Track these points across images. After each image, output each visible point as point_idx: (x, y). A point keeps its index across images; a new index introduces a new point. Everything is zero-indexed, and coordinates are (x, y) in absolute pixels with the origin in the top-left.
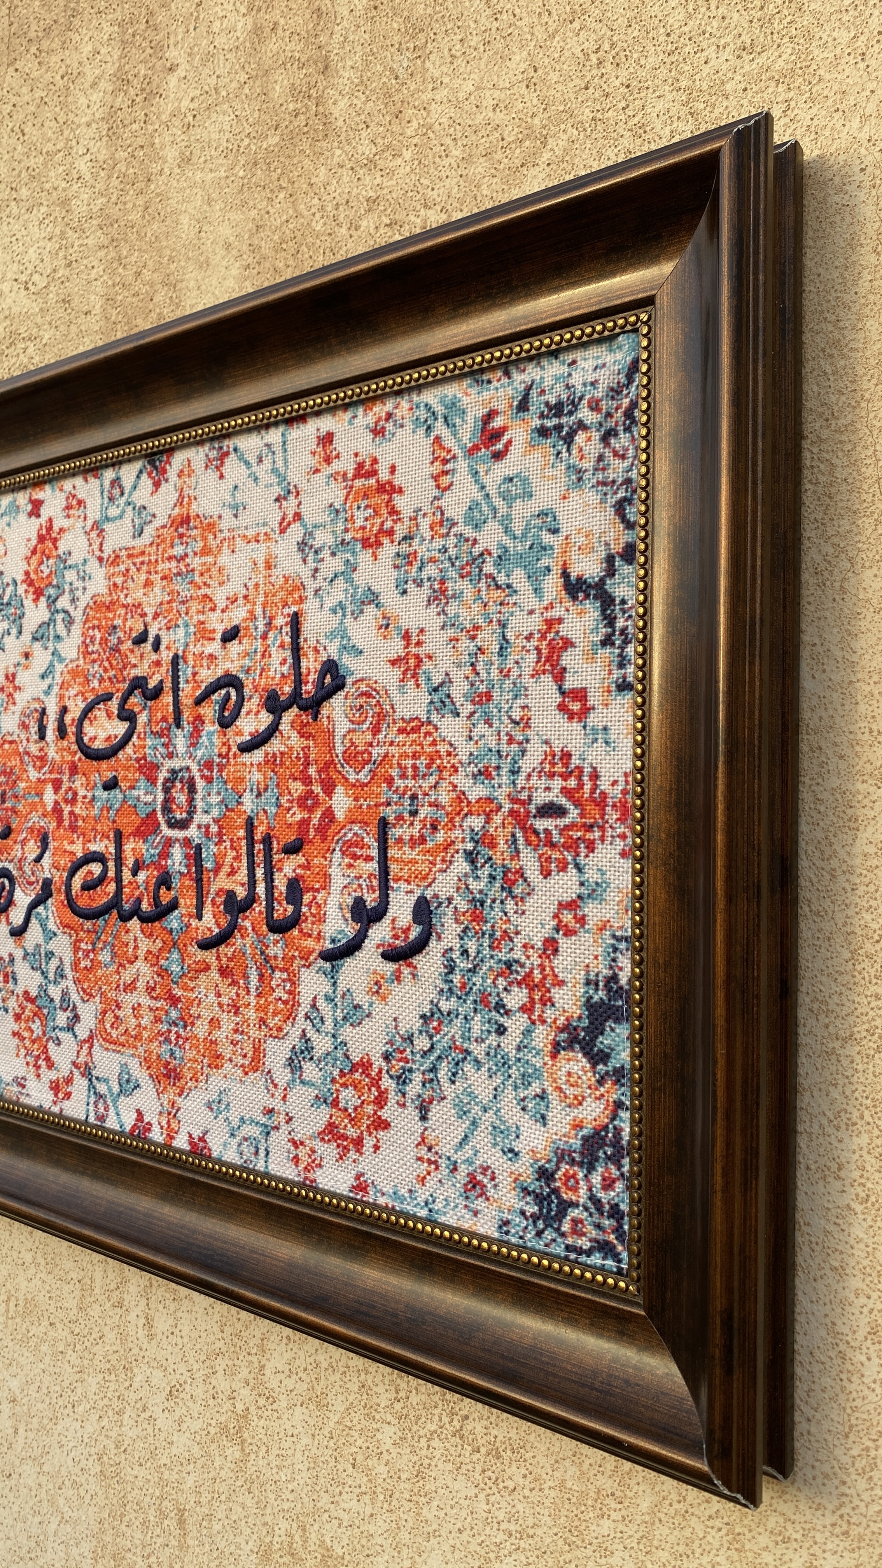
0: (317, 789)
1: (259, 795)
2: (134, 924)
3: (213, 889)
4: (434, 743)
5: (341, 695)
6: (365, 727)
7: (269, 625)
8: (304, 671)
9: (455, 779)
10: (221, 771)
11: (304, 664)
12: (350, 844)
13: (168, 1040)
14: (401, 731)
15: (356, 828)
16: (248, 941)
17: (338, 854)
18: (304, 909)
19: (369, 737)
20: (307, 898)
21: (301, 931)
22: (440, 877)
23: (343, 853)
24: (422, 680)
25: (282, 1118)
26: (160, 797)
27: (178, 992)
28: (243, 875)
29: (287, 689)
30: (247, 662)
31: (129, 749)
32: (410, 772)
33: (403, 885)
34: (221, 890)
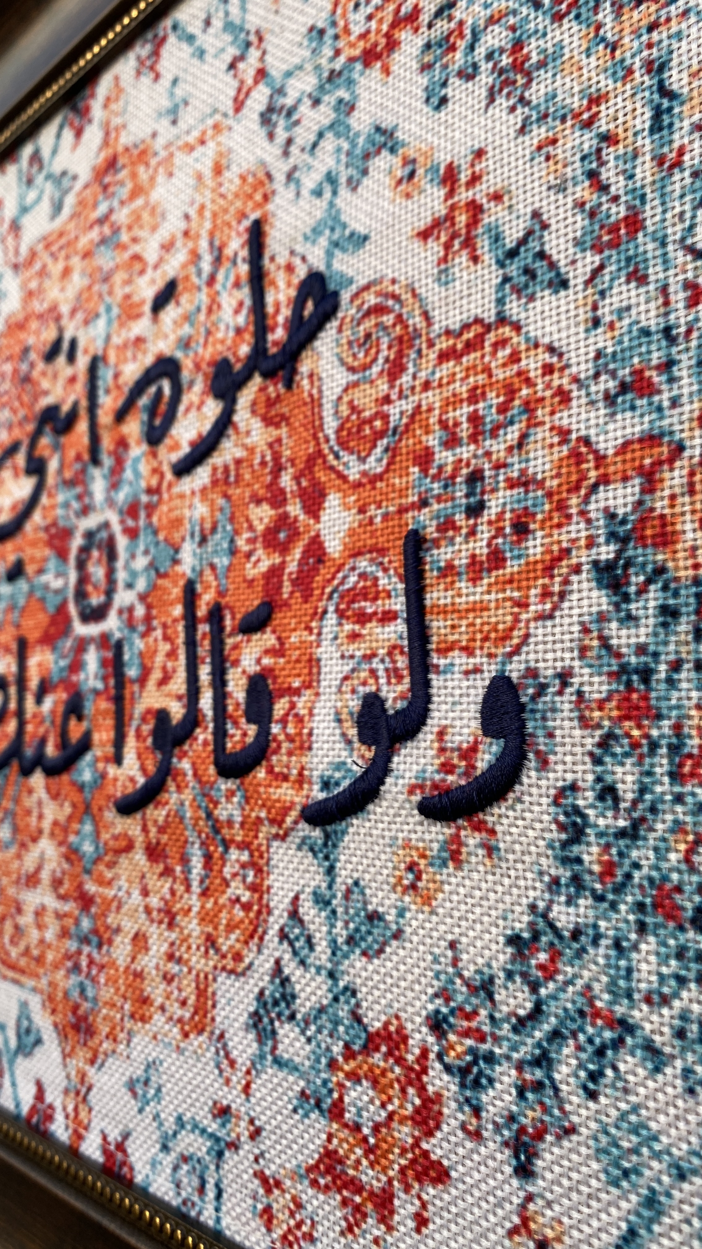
0: (294, 509)
1: (203, 540)
2: (38, 779)
3: (139, 709)
4: (515, 358)
5: (332, 327)
6: (375, 370)
7: (218, 261)
8: (270, 309)
9: (564, 419)
10: (149, 516)
11: (270, 299)
12: (353, 596)
13: (77, 968)
14: (443, 357)
15: (363, 564)
16: (187, 796)
17: (331, 618)
18: (275, 729)
19: (383, 387)
20: (280, 707)
21: (270, 770)
22: (539, 631)
23: (341, 614)
24: (483, 244)
25: (243, 1129)
26: (73, 576)
27: (91, 888)
28: (179, 683)
29: (244, 350)
30: (187, 329)
31: (37, 517)
32: (464, 432)
33: (459, 659)
34: (149, 711)
